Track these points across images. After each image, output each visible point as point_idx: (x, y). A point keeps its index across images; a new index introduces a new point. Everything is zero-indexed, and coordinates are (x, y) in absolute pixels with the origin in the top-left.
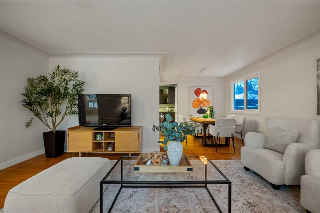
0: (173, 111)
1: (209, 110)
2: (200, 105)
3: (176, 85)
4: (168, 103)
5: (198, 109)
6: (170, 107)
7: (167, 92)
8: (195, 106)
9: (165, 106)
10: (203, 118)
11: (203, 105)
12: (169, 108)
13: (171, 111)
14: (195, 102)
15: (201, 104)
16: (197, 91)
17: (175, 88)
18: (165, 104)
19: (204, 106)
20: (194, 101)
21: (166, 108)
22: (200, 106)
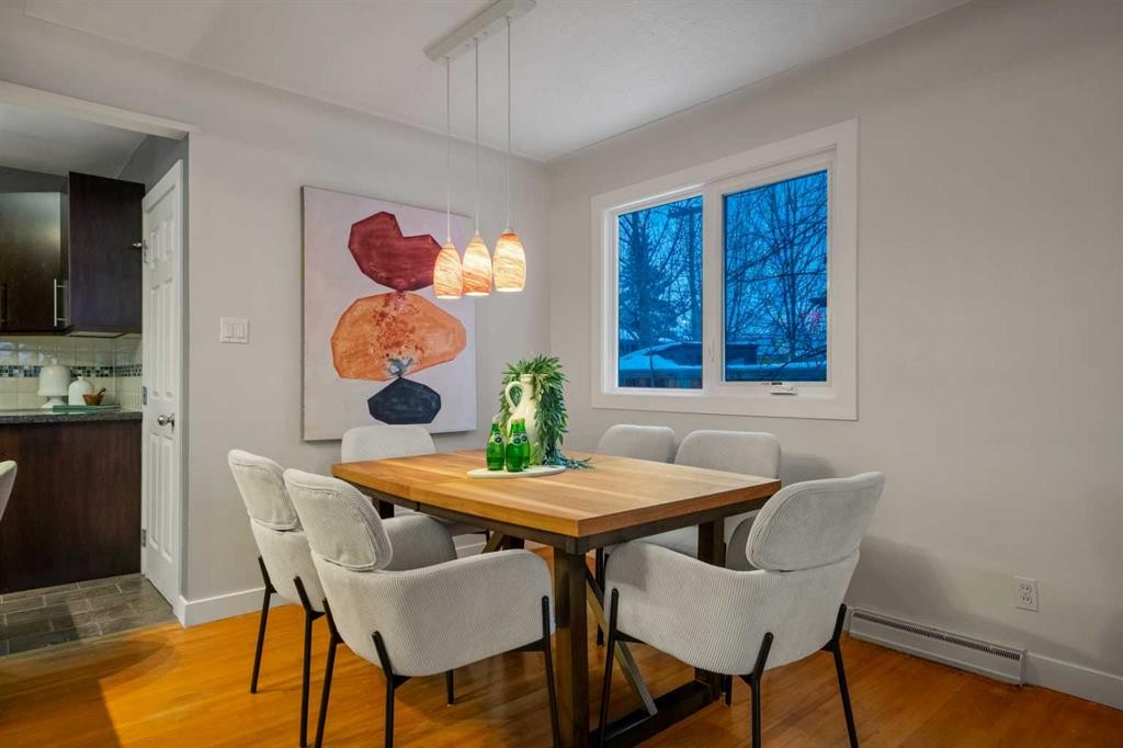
0: (116, 405)
1: (527, 391)
2: (395, 356)
3: (163, 150)
4: (62, 330)
5: (377, 387)
6: (87, 372)
7: (52, 233)
8: (350, 356)
9: (25, 359)
10: (484, 472)
11: (416, 356)
12: (73, 376)
13: (95, 400)
14: (354, 324)
15: (398, 344)
16: (371, 234)
17: (139, 191)
18: (23, 341)
19: (425, 363)
20: (343, 317)
21: (35, 372)
22: (396, 362)
